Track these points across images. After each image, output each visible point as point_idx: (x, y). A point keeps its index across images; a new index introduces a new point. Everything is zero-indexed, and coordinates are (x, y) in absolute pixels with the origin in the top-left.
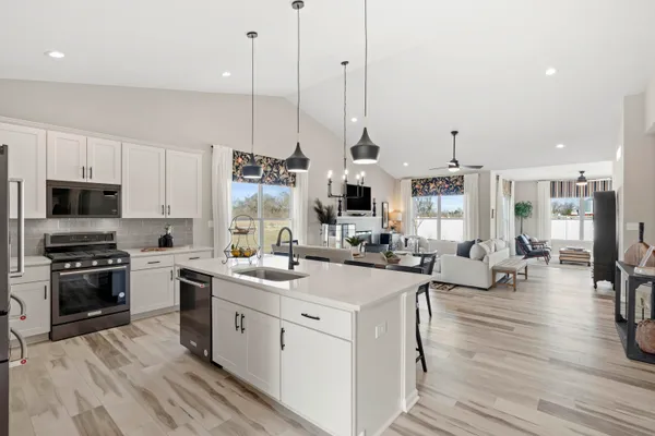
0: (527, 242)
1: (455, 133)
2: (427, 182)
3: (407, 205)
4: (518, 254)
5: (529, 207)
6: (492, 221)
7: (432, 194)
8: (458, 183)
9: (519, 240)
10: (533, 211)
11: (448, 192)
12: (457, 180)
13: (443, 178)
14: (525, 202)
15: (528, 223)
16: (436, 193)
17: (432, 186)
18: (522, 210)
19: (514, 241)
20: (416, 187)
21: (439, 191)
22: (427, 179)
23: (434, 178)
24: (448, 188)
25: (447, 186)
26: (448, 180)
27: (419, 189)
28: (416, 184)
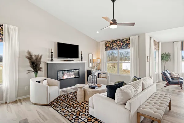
0: (169, 76)
2: (112, 42)
3: (103, 55)
4: (163, 80)
5: (169, 55)
6: (147, 64)
7: (114, 49)
8: (127, 42)
9: (164, 74)
10: (171, 57)
11: (122, 47)
12: (127, 40)
13: (120, 40)
14: (167, 53)
15: (169, 64)
17: (114, 44)
18: (165, 57)
19: (161, 75)
20: (107, 45)
21: (117, 47)
22: (112, 41)
23: (115, 40)
24: (122, 45)
25: (122, 44)
26: (122, 41)
27: (108, 47)
28: (107, 44)
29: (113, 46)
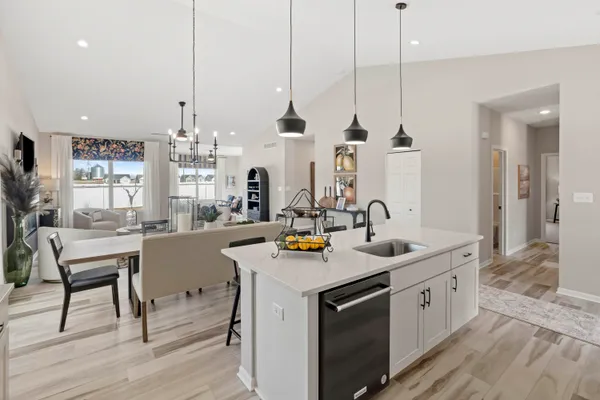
1: (182, 104)
2: (95, 143)
7: (103, 158)
8: (136, 149)
11: (124, 158)
12: (135, 146)
13: (117, 141)
16: (109, 158)
17: (102, 149)
20: (79, 147)
21: (113, 155)
22: (96, 140)
23: (106, 140)
24: (125, 153)
25: (123, 150)
26: (124, 144)
27: (83, 151)
28: (77, 143)
29: (98, 151)
